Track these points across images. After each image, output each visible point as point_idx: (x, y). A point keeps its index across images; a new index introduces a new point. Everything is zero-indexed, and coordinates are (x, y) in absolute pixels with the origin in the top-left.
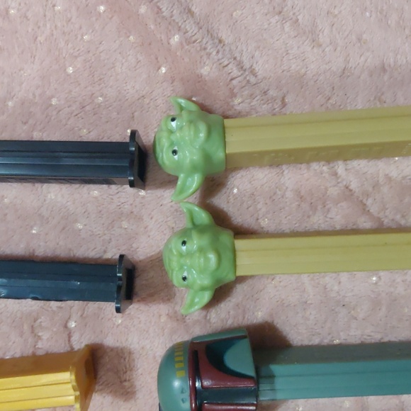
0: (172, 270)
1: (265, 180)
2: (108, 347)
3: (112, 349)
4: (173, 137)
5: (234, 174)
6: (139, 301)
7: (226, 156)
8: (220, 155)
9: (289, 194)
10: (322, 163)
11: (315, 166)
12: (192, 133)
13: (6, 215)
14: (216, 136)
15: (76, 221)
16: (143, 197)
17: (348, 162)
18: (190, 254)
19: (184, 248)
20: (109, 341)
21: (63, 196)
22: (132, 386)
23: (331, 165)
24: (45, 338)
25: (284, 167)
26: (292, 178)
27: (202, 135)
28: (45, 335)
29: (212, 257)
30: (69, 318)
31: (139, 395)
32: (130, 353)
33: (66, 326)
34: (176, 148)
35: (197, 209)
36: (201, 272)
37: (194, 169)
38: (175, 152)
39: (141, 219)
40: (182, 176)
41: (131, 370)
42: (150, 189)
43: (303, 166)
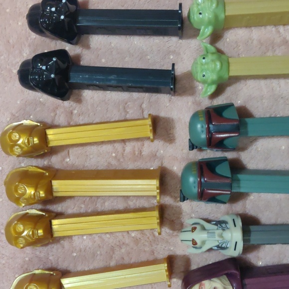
0: (197, 73)
1: (243, 34)
2: (162, 117)
3: (164, 118)
4: (199, 7)
5: (227, 31)
6: (177, 95)
7: (225, 16)
8: (222, 16)
9: (255, 42)
10: (272, 26)
11: (269, 28)
12: (209, 4)
13: (112, 52)
14: (221, 6)
15: (147, 55)
16: (181, 43)
17: (285, 26)
18: (206, 63)
19: (204, 60)
20: (162, 114)
21: (140, 43)
22: (174, 136)
23: (277, 27)
24: (130, 112)
25: (253, 28)
26: (257, 34)
27: (214, 5)
28: (131, 111)
29: (218, 64)
30: (143, 103)
31: (177, 141)
32: (173, 120)
33: (141, 106)
34: (201, 12)
35: (209, 45)
36: (213, 71)
37: (209, 23)
38: (200, 14)
39: (179, 54)
40: (203, 28)
41: (173, 129)
42: (184, 39)
43: (263, 28)
